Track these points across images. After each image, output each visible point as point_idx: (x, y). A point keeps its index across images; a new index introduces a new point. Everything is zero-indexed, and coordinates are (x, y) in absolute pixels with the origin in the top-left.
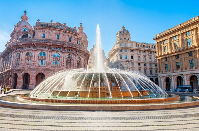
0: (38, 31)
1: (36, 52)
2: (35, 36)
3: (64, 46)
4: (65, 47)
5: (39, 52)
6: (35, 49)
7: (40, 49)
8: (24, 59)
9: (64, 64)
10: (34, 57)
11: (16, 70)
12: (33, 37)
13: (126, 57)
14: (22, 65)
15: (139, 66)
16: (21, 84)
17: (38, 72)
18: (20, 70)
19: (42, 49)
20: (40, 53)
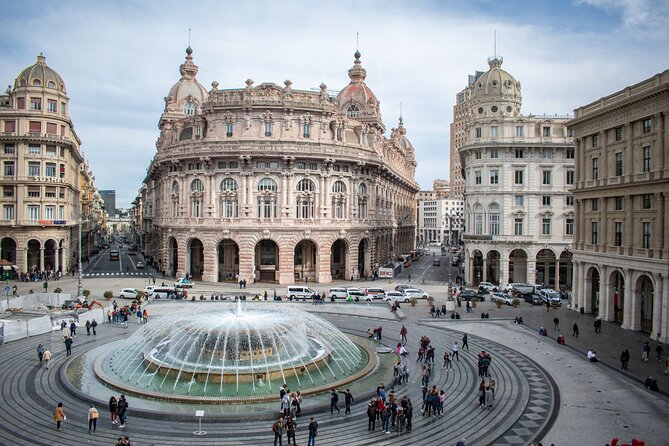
0: (213, 117)
1: (213, 181)
2: (209, 133)
3: (286, 157)
4: (289, 161)
5: (220, 179)
6: (211, 173)
7: (221, 170)
8: (189, 200)
9: (288, 211)
10: (208, 193)
11: (173, 229)
12: (204, 136)
13: (497, 177)
14: (184, 216)
15: (546, 209)
16: (187, 268)
17: (220, 237)
18: (181, 230)
19: (227, 170)
20: (224, 180)
